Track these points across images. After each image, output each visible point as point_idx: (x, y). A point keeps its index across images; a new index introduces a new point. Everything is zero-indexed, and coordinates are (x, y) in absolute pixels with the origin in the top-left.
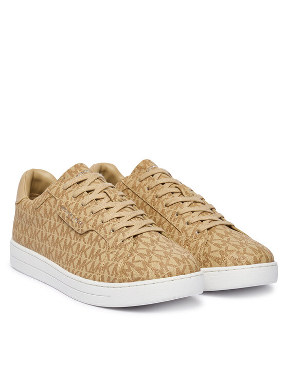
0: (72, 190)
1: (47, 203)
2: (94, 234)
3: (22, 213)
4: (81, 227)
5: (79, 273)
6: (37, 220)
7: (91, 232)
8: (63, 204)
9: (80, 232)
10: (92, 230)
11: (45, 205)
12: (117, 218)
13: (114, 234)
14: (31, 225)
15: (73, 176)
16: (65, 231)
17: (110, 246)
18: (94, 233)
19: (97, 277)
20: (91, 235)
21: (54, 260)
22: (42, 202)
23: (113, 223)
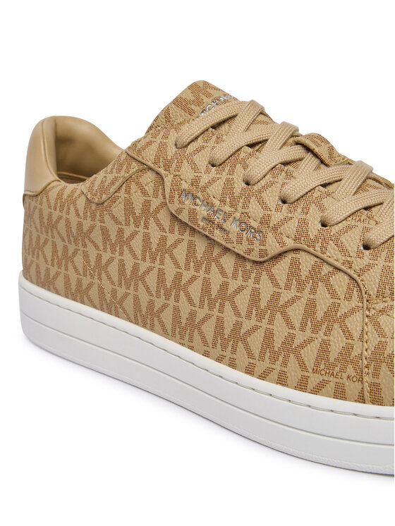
0: (203, 147)
1: (133, 186)
2: (307, 262)
3: (54, 218)
4: (256, 243)
5: (275, 375)
6: (105, 232)
7: (291, 255)
8: (185, 186)
9: (254, 256)
10: (296, 250)
11: (128, 191)
12: (366, 208)
13: (375, 257)
14: (85, 246)
15: (191, 112)
16: (199, 255)
17: (373, 293)
18: (303, 257)
19: (353, 388)
20: (295, 265)
21: (170, 335)
22: (118, 184)
23: (361, 225)
